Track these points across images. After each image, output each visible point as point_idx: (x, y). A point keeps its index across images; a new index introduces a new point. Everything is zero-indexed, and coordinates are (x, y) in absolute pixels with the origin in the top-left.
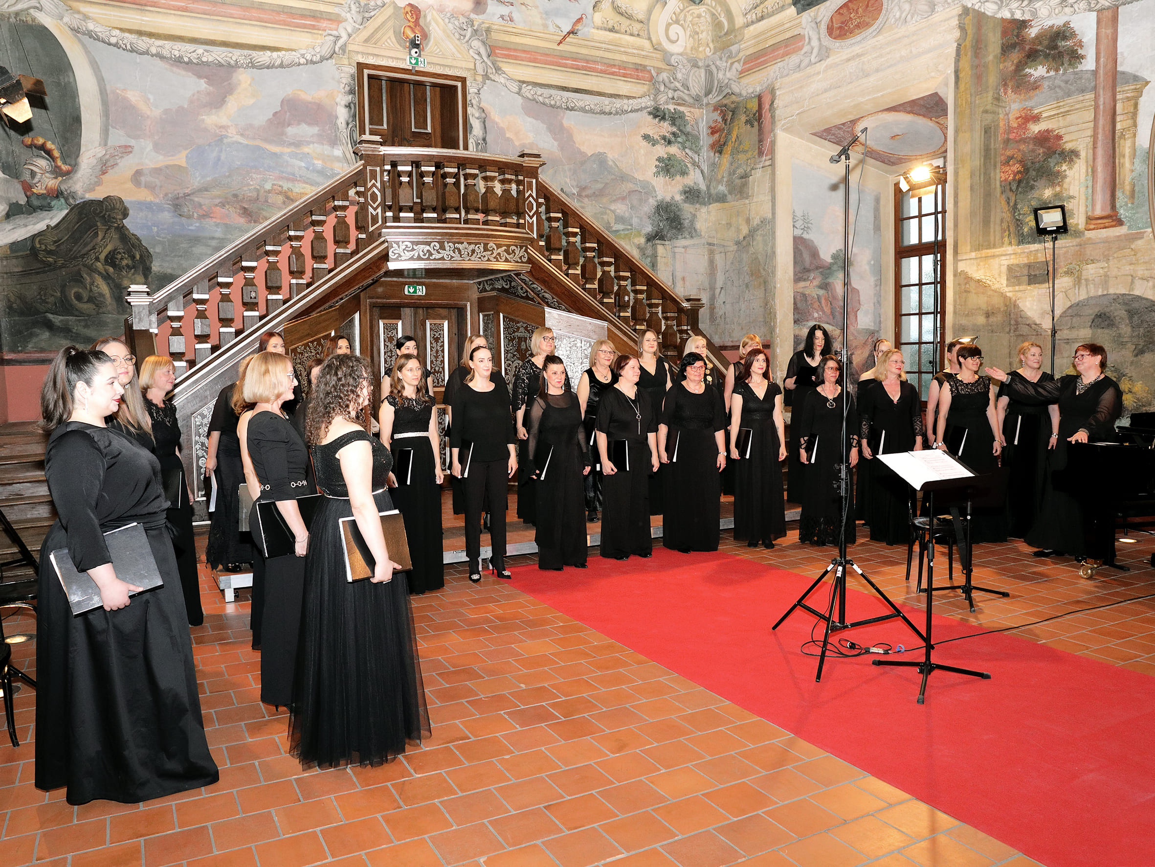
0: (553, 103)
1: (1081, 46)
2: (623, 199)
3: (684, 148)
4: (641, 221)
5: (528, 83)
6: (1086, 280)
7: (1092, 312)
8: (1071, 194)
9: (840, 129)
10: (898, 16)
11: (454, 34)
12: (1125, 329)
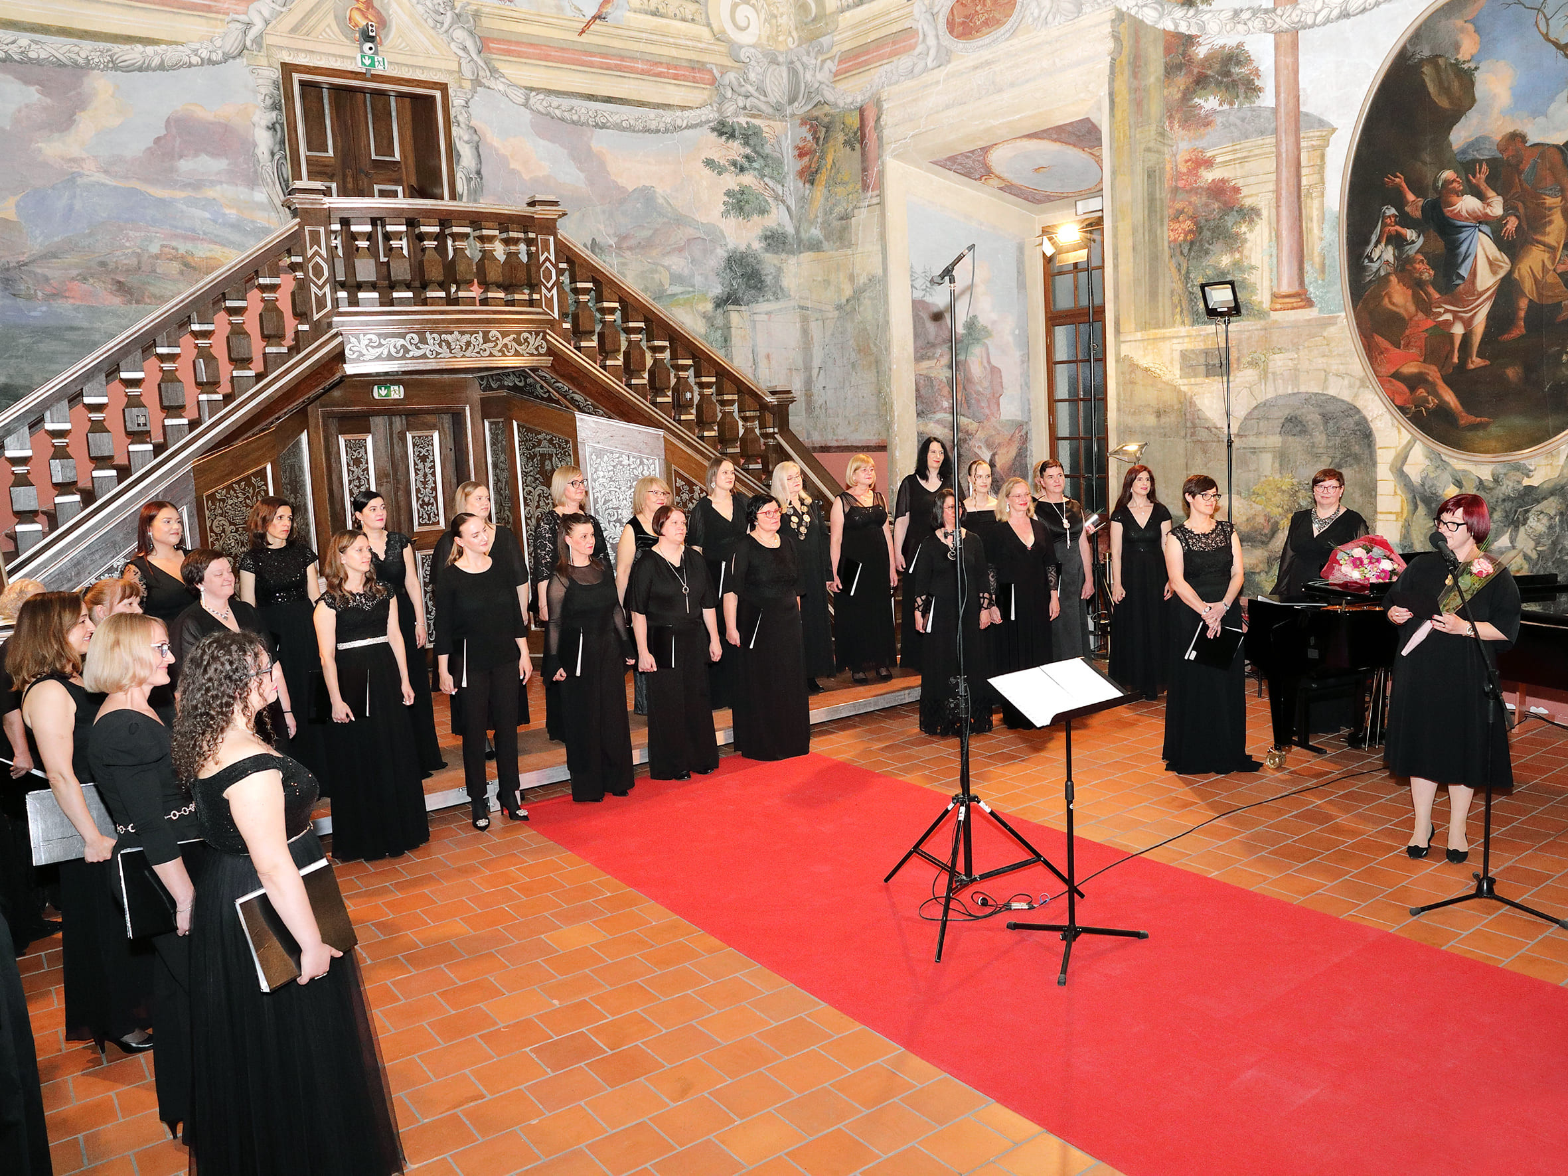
0: (575, 118)
1: (1259, 76)
2: (681, 250)
3: (763, 176)
4: (706, 279)
5: (538, 90)
6: (1274, 374)
7: (1280, 414)
8: (1253, 264)
9: (967, 157)
10: (1036, 14)
11: (426, 20)
12: (1320, 438)
